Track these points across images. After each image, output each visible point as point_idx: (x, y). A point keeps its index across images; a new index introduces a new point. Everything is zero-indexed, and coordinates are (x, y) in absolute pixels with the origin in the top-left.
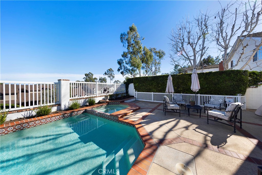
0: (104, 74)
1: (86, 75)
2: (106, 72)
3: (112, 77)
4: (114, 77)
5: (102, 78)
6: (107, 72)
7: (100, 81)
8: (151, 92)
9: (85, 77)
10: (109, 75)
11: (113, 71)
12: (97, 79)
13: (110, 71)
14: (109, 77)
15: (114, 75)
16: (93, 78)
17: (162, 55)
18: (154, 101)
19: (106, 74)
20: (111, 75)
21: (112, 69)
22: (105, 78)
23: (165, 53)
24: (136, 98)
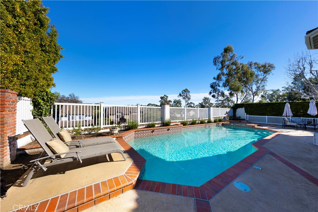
0: (178, 96)
1: (162, 98)
2: (181, 93)
3: (187, 99)
4: (190, 98)
5: (176, 100)
6: (183, 93)
7: (175, 103)
8: (266, 116)
9: (161, 100)
10: (184, 97)
11: (189, 92)
12: (171, 102)
13: (185, 92)
14: (184, 98)
15: (190, 96)
16: (168, 100)
17: (269, 69)
18: (268, 123)
19: (180, 95)
20: (186, 96)
21: (188, 90)
22: (180, 100)
23: (274, 65)
24: (247, 120)
